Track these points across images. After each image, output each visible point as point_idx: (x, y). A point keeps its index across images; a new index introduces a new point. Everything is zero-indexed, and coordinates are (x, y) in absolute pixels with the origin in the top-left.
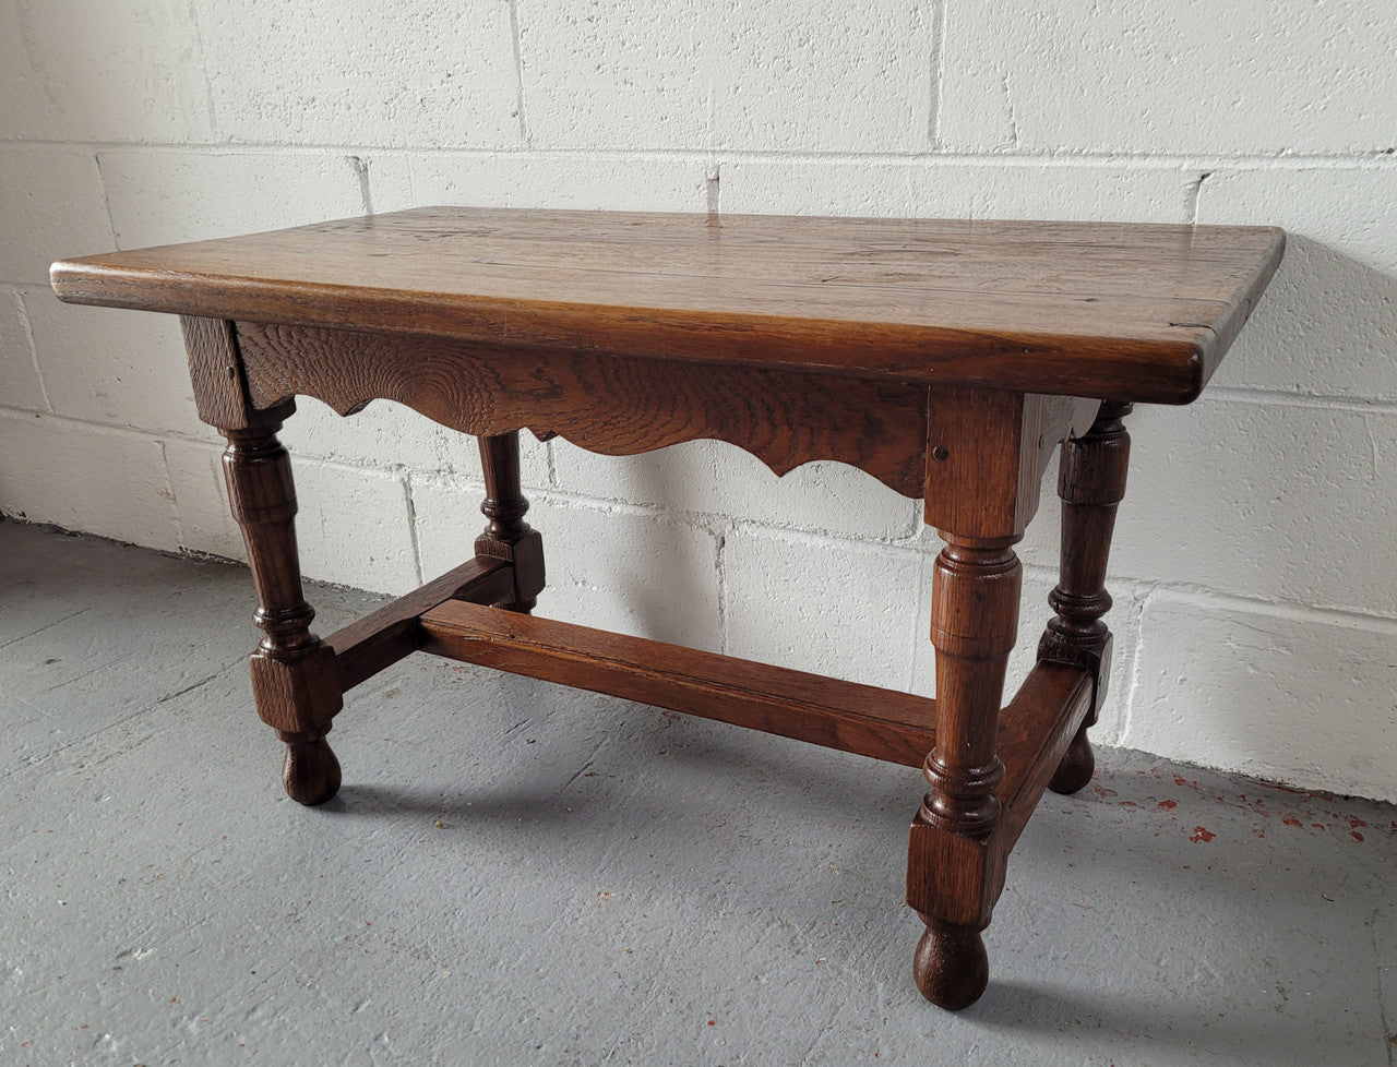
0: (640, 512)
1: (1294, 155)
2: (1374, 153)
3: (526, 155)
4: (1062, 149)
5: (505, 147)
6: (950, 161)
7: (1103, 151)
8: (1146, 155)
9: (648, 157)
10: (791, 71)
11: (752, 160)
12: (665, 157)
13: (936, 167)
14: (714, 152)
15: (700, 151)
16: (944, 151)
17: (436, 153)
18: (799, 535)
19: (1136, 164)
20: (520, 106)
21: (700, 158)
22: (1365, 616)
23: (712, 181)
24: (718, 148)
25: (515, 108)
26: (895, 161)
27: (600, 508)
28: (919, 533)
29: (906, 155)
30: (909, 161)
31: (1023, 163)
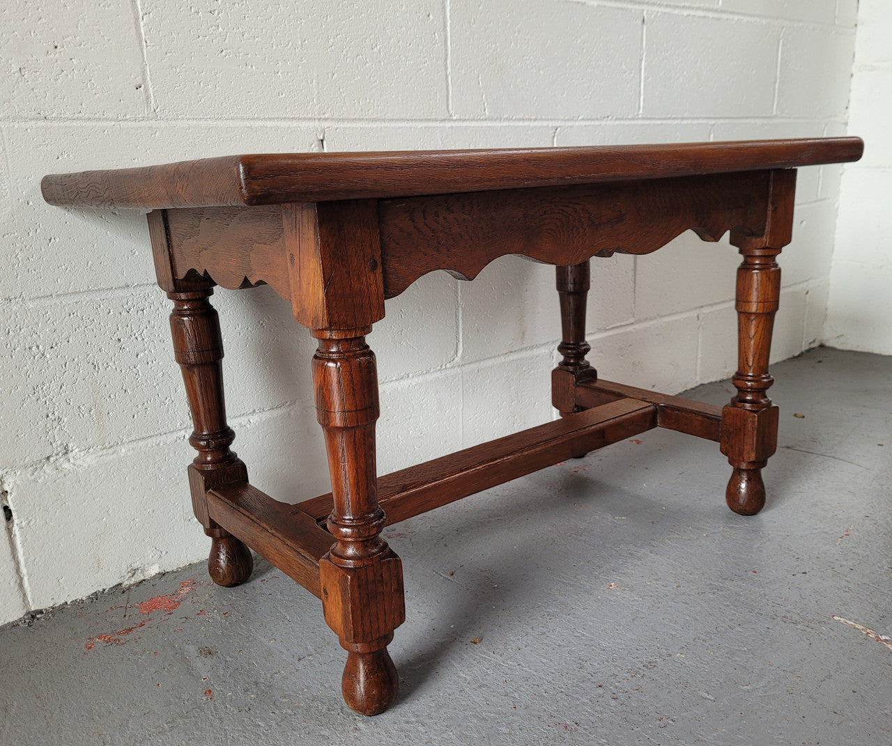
0: (276, 413)
1: (583, 119)
2: (604, 118)
3: (152, 123)
4: (505, 116)
5: (128, 117)
6: (457, 124)
7: (521, 117)
8: (536, 120)
9: (269, 124)
10: (367, 65)
11: (346, 125)
12: (283, 124)
13: (452, 127)
14: (319, 119)
15: (310, 119)
16: (455, 118)
17: (41, 123)
18: (392, 384)
19: (532, 124)
20: (144, 80)
21: (311, 124)
22: (621, 326)
23: (319, 140)
24: (322, 116)
25: (139, 81)
26: (431, 124)
27: (240, 424)
28: (459, 355)
29: (436, 120)
30: (437, 124)
31: (489, 124)
